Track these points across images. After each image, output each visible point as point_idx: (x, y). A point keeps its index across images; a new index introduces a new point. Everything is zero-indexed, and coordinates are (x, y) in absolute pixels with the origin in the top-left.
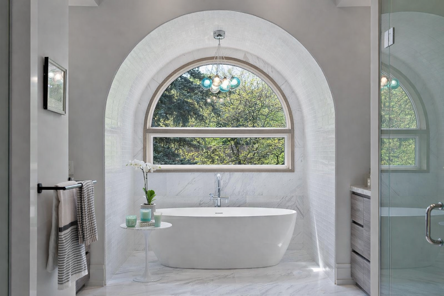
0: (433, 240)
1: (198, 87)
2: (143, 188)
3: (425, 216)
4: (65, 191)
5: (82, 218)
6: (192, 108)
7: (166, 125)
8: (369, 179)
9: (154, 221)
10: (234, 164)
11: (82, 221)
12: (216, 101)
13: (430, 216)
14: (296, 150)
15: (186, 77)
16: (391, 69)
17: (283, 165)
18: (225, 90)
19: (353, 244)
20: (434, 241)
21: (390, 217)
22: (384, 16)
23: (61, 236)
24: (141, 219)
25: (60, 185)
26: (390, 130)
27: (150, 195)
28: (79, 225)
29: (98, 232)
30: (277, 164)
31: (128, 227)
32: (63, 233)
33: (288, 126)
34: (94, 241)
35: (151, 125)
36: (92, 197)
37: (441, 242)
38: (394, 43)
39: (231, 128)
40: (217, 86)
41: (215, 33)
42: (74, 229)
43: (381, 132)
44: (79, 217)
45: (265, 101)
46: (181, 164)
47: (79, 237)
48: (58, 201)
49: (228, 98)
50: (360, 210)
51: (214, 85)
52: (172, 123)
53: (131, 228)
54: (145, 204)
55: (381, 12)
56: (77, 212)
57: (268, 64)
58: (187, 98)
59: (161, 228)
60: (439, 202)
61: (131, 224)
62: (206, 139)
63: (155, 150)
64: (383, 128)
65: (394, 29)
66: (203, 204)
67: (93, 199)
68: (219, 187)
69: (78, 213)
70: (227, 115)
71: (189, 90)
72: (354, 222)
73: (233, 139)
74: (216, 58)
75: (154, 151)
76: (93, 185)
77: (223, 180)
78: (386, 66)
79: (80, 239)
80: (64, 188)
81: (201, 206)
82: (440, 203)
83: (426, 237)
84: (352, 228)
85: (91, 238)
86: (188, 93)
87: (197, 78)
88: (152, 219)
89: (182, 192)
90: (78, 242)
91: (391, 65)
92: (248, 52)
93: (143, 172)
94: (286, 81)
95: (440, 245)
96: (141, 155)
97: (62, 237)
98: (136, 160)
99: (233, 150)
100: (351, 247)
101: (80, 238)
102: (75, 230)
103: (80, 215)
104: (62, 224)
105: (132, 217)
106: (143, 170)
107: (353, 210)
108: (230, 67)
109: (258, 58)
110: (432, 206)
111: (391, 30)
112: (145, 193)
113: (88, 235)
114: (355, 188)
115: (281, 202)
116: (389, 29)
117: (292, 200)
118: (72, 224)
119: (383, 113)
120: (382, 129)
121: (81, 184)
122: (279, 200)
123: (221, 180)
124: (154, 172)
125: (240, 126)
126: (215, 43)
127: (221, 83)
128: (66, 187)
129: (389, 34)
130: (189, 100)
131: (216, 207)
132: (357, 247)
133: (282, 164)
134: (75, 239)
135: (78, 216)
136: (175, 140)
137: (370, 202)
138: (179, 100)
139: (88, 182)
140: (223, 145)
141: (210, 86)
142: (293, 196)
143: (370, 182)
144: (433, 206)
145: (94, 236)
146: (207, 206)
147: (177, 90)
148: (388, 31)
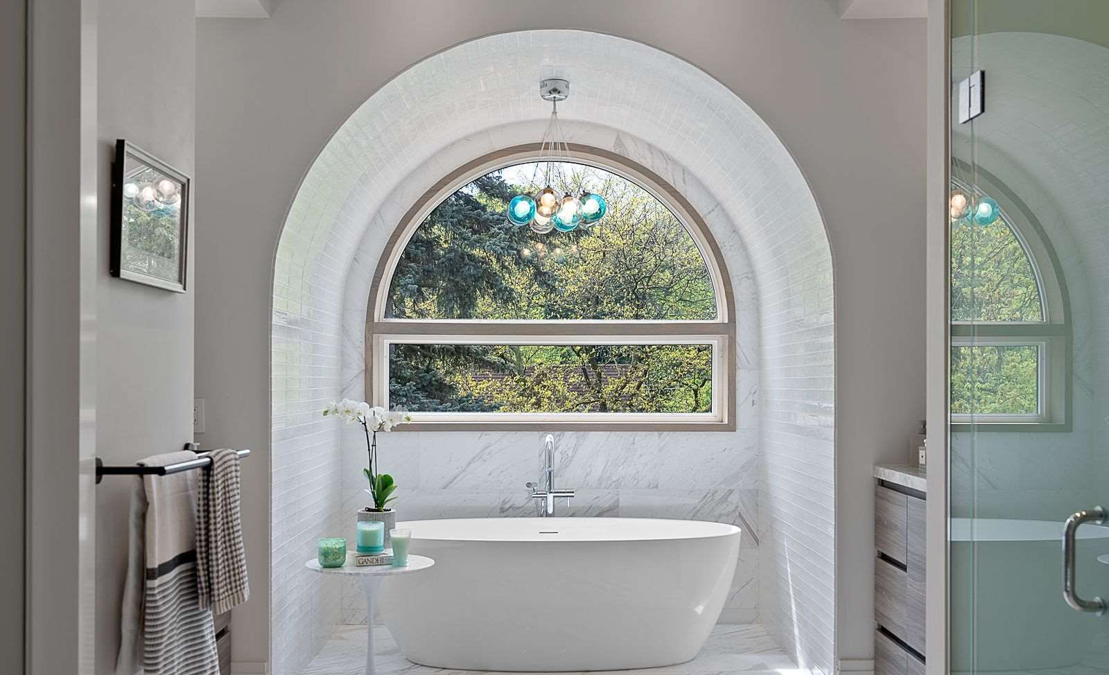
0: (1081, 601)
1: (498, 220)
2: (365, 470)
3: (1061, 541)
4: (163, 477)
5: (207, 546)
6: (486, 270)
7: (421, 314)
8: (921, 448)
9: (390, 552)
10: (589, 411)
11: (207, 552)
12: (543, 254)
13: (1074, 540)
14: (741, 375)
15: (470, 194)
16: (976, 174)
17: (709, 414)
18: (565, 227)
19: (881, 611)
20: (1085, 602)
21: (974, 542)
22: (960, 43)
23: (153, 589)
24: (358, 547)
25: (150, 462)
26: (974, 325)
27: (382, 487)
28: (200, 562)
29: (248, 580)
30: (694, 410)
31: (325, 567)
32: (157, 582)
33: (722, 316)
34: (239, 602)
35: (383, 313)
36: (236, 492)
37: (1102, 607)
38: (983, 110)
39: (579, 321)
40: (547, 216)
41: (543, 85)
42: (187, 571)
43: (953, 331)
44: (200, 541)
45: (664, 253)
46: (459, 411)
47: (200, 591)
48: (145, 502)
49: (574, 248)
50: (896, 526)
51: (541, 214)
52: (434, 308)
53: (333, 570)
54: (369, 510)
55: (952, 31)
56: (196, 529)
57: (675, 162)
58: (472, 246)
59: (407, 569)
60: (1097, 505)
61: (331, 561)
62: (521, 349)
63: (394, 375)
64: (956, 320)
65: (983, 74)
66: (511, 510)
67: (237, 497)
68: (550, 467)
69: (198, 532)
70: (572, 288)
71: (476, 227)
72: (884, 557)
73: (587, 349)
74: (547, 146)
75: (390, 378)
76: (238, 462)
77: (560, 450)
78: (963, 165)
79: (200, 597)
80: (160, 471)
81: (506, 514)
82: (1098, 508)
83: (1065, 594)
84: (878, 572)
85: (231, 597)
86: (474, 232)
87: (497, 197)
88: (385, 547)
89: (458, 479)
90: (197, 603)
91: (976, 162)
92: (624, 133)
93: (366, 430)
94: (718, 204)
95: (1099, 614)
96: (359, 387)
97: (156, 591)
98: (348, 400)
99: (587, 377)
100: (876, 619)
101: (203, 594)
102: (189, 573)
103: (203, 538)
104: (156, 560)
105: (333, 543)
106: (365, 424)
107: (880, 525)
108: (579, 168)
109: (650, 146)
110: (1078, 515)
111: (976, 78)
112: (368, 481)
113: (222, 587)
114: (887, 471)
115: (701, 503)
116: (972, 74)
117: (729, 500)
118: (181, 559)
119: (956, 283)
120: (953, 323)
121: (208, 459)
122: (698, 501)
123: (556, 449)
124: (393, 429)
125: (603, 315)
126: (543, 109)
127: (557, 207)
128: (166, 468)
129: (970, 88)
130: (478, 253)
131: (541, 516)
132: (890, 619)
133: (707, 411)
134: (187, 597)
135: (198, 538)
136: (445, 351)
137: (924, 507)
138: (451, 250)
139: (228, 454)
140: (561, 363)
141: (529, 216)
142: (731, 492)
143: (924, 457)
144: (1081, 514)
145: (237, 592)
146: (521, 514)
147: (445, 226)
148: (968, 79)
